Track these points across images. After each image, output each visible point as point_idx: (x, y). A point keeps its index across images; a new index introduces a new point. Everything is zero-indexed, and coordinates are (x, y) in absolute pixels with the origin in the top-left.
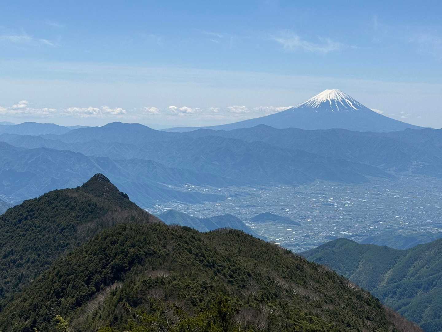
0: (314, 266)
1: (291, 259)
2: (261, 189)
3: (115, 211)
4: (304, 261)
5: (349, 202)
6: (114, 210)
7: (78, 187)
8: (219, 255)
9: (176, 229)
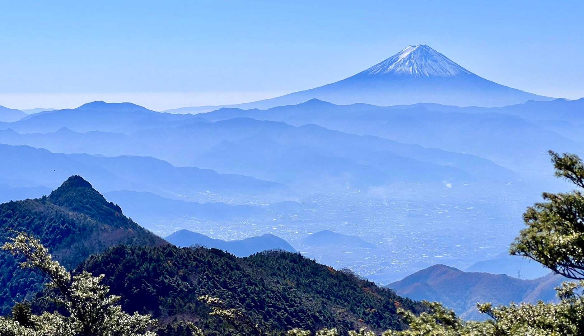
0: (410, 305)
1: (375, 294)
3: (103, 231)
4: (394, 298)
6: (101, 229)
7: (44, 198)
8: (268, 290)
9: (201, 252)
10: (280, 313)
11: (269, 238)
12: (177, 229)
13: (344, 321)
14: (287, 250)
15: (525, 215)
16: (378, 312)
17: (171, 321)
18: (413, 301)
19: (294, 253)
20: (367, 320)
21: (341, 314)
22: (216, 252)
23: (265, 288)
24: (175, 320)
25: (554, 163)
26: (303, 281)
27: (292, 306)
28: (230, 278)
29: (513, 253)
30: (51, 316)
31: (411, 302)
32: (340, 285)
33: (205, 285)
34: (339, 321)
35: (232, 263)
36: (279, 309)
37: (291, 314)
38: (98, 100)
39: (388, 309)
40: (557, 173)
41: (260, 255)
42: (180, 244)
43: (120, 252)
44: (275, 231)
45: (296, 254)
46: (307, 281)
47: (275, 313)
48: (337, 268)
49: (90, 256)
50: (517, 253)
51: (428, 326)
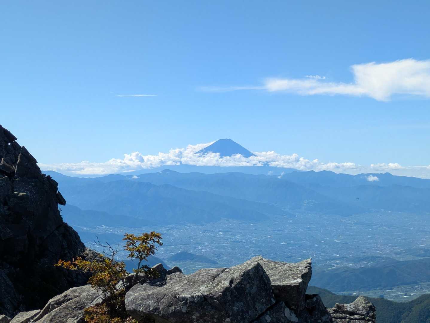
2: (172, 228)
5: (255, 239)
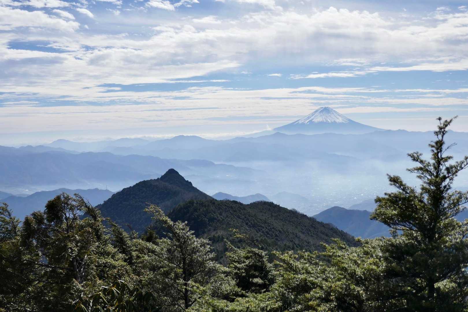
1: (307, 220)
4: (316, 222)
6: (183, 193)
7: (158, 179)
8: (258, 219)
9: (228, 202)
10: (264, 230)
11: (258, 195)
12: (217, 192)
13: (293, 233)
14: (267, 201)
15: (375, 200)
16: (308, 228)
17: (215, 233)
18: (324, 223)
19: (270, 202)
20: (303, 232)
21: (292, 230)
22: (235, 202)
23: (257, 218)
24: (217, 233)
25: (389, 179)
26: (274, 214)
27: (269, 226)
28: (241, 214)
29: (371, 219)
30: (165, 240)
31: (323, 223)
32: (291, 216)
33: (230, 217)
34: (291, 233)
35: (242, 207)
36: (263, 227)
37: (269, 230)
38: (181, 135)
39: (312, 227)
40: (390, 184)
41: (254, 203)
42: (218, 199)
43: (191, 203)
44: (261, 192)
45: (271, 202)
46: (275, 215)
47: (261, 230)
48: (289, 208)
49: (179, 204)
50: (373, 219)
51: (334, 251)
